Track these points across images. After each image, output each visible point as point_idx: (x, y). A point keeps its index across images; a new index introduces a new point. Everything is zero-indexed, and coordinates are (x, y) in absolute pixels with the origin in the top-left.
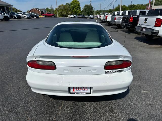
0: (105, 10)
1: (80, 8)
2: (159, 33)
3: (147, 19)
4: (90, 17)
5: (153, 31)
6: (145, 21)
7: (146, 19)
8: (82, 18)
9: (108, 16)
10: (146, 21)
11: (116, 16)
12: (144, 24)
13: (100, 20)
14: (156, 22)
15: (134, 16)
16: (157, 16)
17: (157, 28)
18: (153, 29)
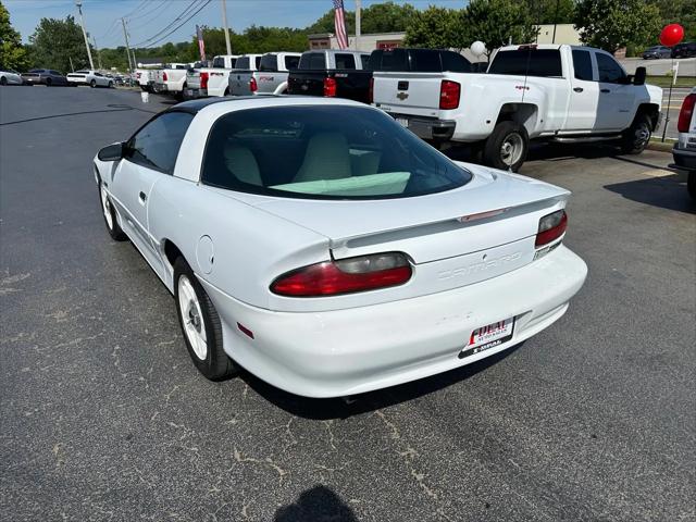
0: (154, 47)
1: (14, 36)
2: (456, 131)
3: (407, 83)
4: (93, 80)
5: (435, 125)
6: (400, 92)
7: (403, 86)
8: (49, 82)
9: (212, 74)
10: (405, 92)
11: (254, 75)
12: (399, 101)
13: (166, 93)
14: (444, 94)
15: (337, 75)
16: (444, 73)
17: (448, 115)
18: (437, 118)
